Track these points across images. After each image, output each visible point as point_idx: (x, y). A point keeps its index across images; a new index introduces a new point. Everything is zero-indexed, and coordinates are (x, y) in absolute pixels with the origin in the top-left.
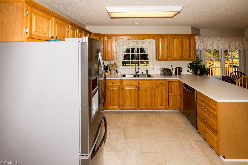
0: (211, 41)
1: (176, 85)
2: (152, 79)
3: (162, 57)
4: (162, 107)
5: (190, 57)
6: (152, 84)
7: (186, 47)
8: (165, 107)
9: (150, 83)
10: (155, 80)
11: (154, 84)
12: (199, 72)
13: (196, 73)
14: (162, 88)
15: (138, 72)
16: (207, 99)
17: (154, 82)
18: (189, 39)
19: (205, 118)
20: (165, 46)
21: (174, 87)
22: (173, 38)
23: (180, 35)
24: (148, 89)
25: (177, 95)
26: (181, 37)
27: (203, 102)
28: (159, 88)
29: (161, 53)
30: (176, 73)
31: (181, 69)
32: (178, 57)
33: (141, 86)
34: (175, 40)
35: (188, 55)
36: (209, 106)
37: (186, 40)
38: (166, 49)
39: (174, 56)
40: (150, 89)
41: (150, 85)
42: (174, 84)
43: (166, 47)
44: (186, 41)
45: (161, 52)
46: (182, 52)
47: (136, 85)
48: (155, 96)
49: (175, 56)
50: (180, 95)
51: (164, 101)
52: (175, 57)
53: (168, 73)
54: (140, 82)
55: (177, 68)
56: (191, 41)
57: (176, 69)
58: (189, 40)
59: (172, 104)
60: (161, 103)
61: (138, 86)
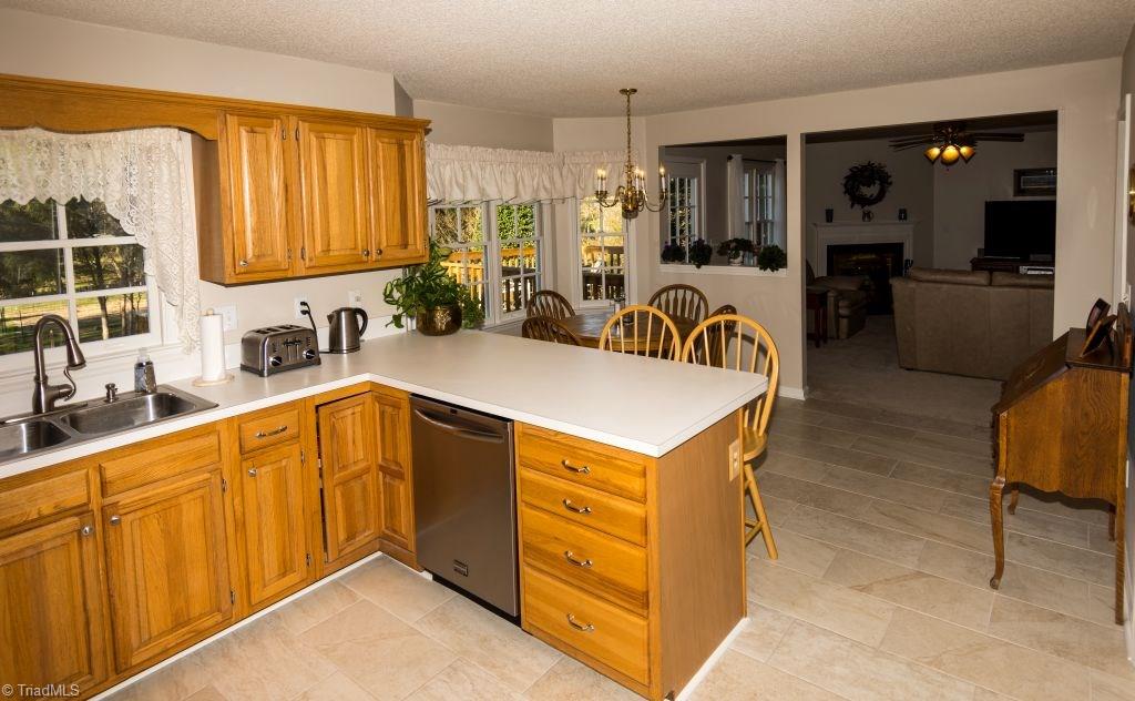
0: (456, 163)
1: (358, 416)
2: (215, 423)
3: (258, 257)
4: (292, 578)
5: (405, 245)
6: (215, 456)
7: (386, 194)
8: (308, 572)
9: (200, 455)
10: (230, 420)
11: (230, 449)
12: (441, 318)
13: (427, 327)
14: (284, 463)
15: (69, 393)
16: (591, 455)
17: (224, 435)
18: (401, 147)
19: (580, 551)
20: (276, 183)
21: (350, 432)
22: (321, 138)
23: (354, 120)
24: (190, 496)
25: (367, 470)
26: (358, 130)
27: (570, 474)
28: (263, 470)
29: (254, 231)
30: (335, 346)
31: (359, 318)
32: (348, 252)
33: (125, 499)
34: (334, 148)
35: (396, 238)
36: (602, 486)
37: (384, 150)
38: (278, 204)
39: (329, 245)
40: (200, 492)
41: (199, 470)
42: (350, 411)
43: (282, 192)
44: (384, 157)
45: (249, 221)
46: (367, 220)
47: (85, 500)
48: (241, 525)
49: (335, 245)
50: (381, 468)
51: (299, 538)
52: (336, 253)
53: (301, 350)
54: (112, 470)
55: (338, 313)
56: (407, 155)
57: (334, 318)
58: (399, 152)
59: (342, 536)
60: (284, 552)
61: (94, 506)
